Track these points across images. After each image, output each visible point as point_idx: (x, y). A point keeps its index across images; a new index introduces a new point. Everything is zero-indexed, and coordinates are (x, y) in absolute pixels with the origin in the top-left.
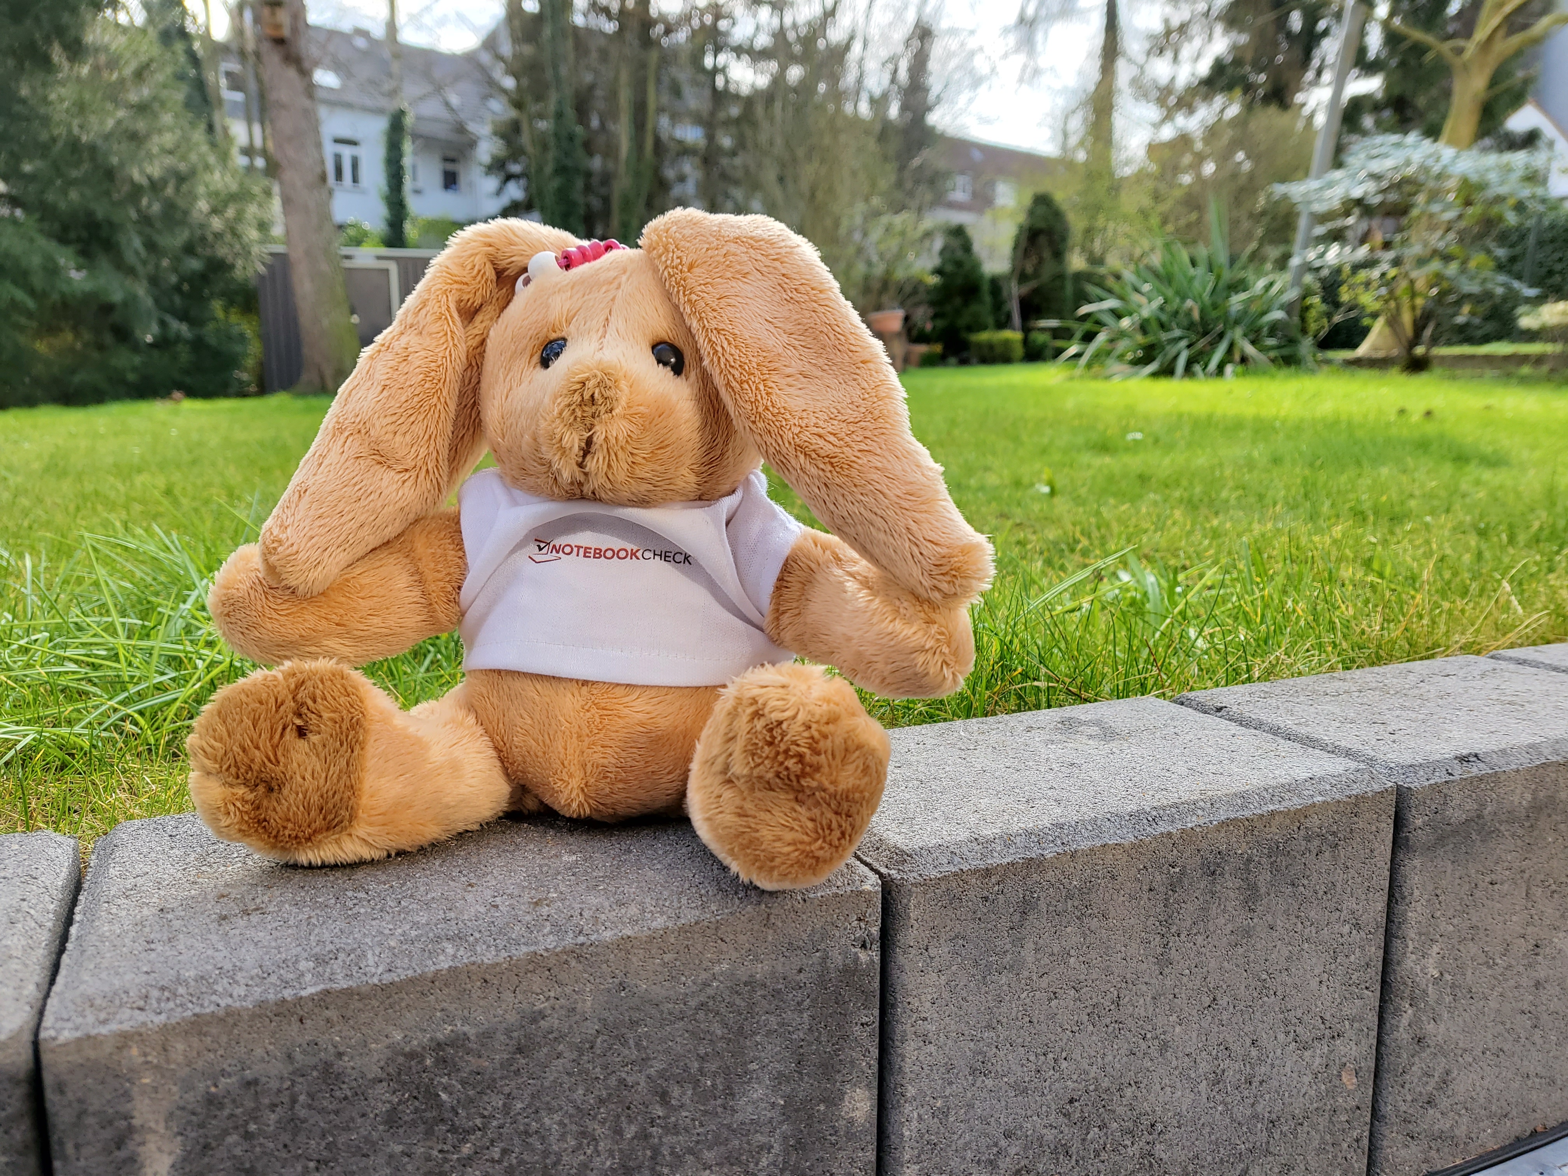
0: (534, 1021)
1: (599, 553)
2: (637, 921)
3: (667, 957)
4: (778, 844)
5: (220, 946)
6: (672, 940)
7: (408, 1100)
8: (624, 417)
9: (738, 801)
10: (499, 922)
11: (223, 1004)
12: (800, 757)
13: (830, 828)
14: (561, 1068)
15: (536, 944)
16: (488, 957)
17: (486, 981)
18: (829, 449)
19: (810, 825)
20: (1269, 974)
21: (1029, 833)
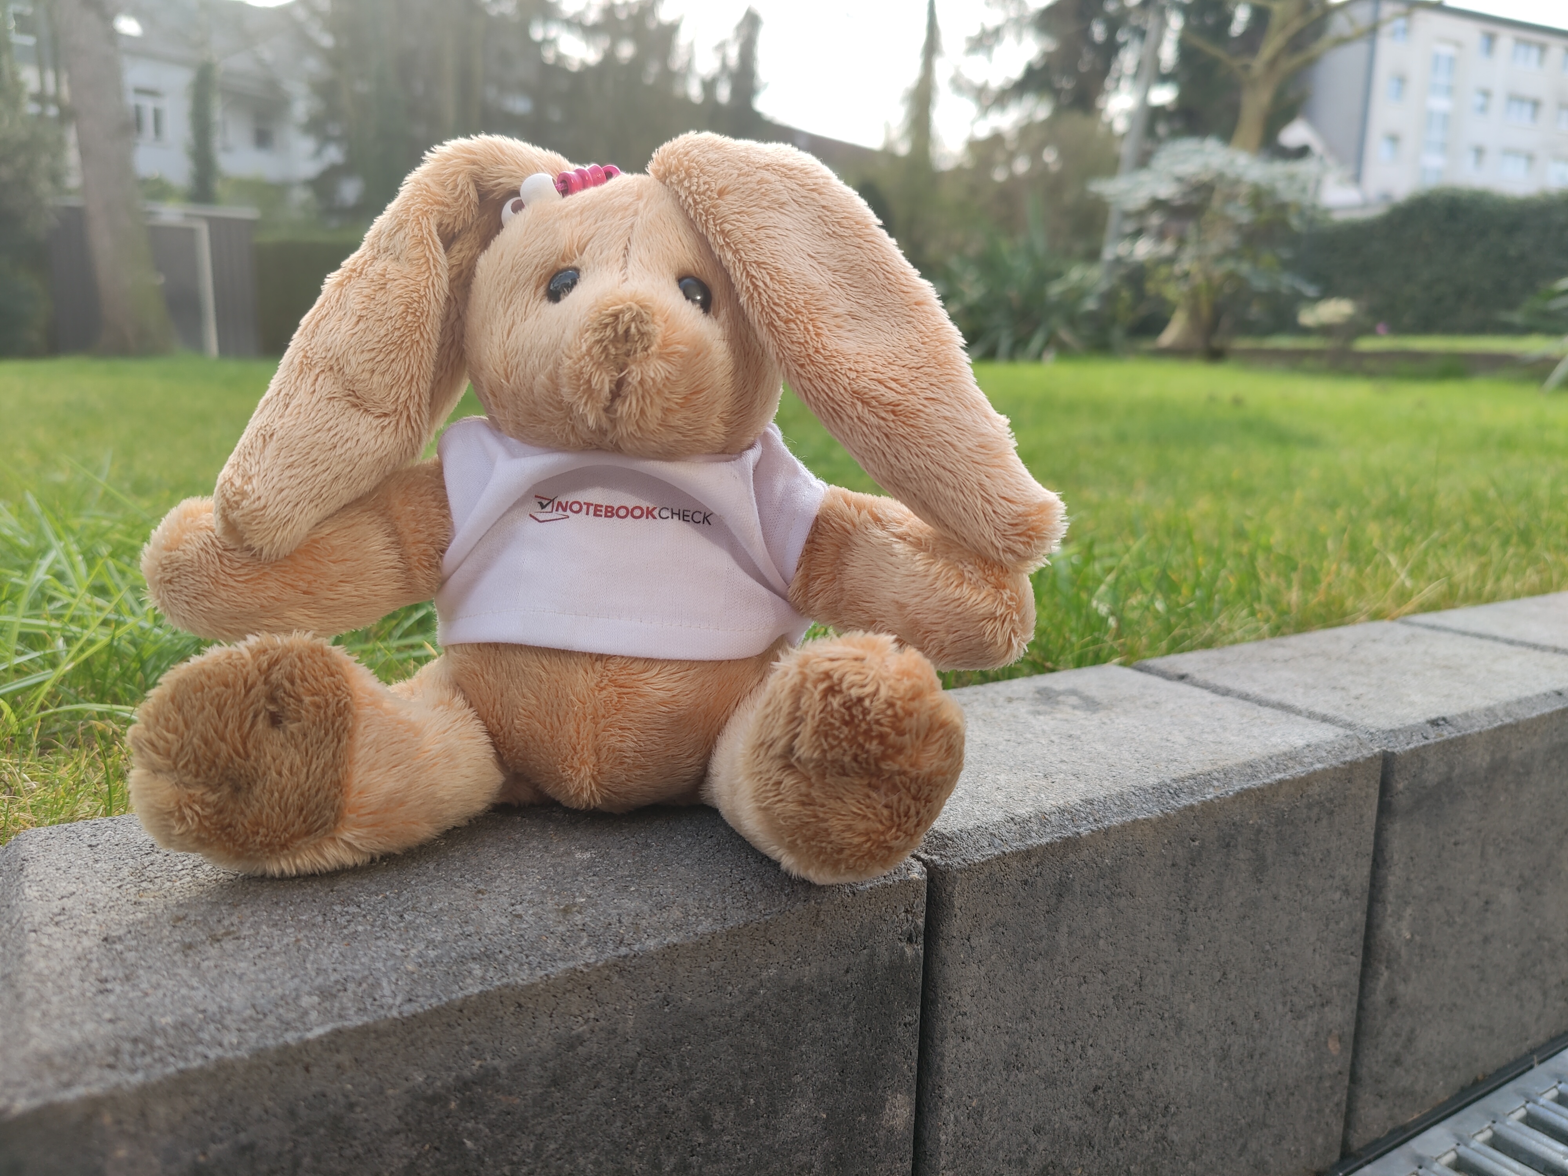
0: (571, 1047)
1: (611, 512)
2: (681, 926)
3: (715, 965)
4: (847, 835)
5: (194, 982)
6: (720, 946)
7: (429, 1151)
8: (660, 356)
9: (803, 789)
10: (531, 935)
11: (212, 1054)
12: (882, 737)
13: (906, 814)
14: (599, 1100)
15: (574, 958)
16: (523, 978)
17: (520, 1006)
18: (891, 396)
19: (886, 812)
20: (1271, 944)
21: (1062, 811)
